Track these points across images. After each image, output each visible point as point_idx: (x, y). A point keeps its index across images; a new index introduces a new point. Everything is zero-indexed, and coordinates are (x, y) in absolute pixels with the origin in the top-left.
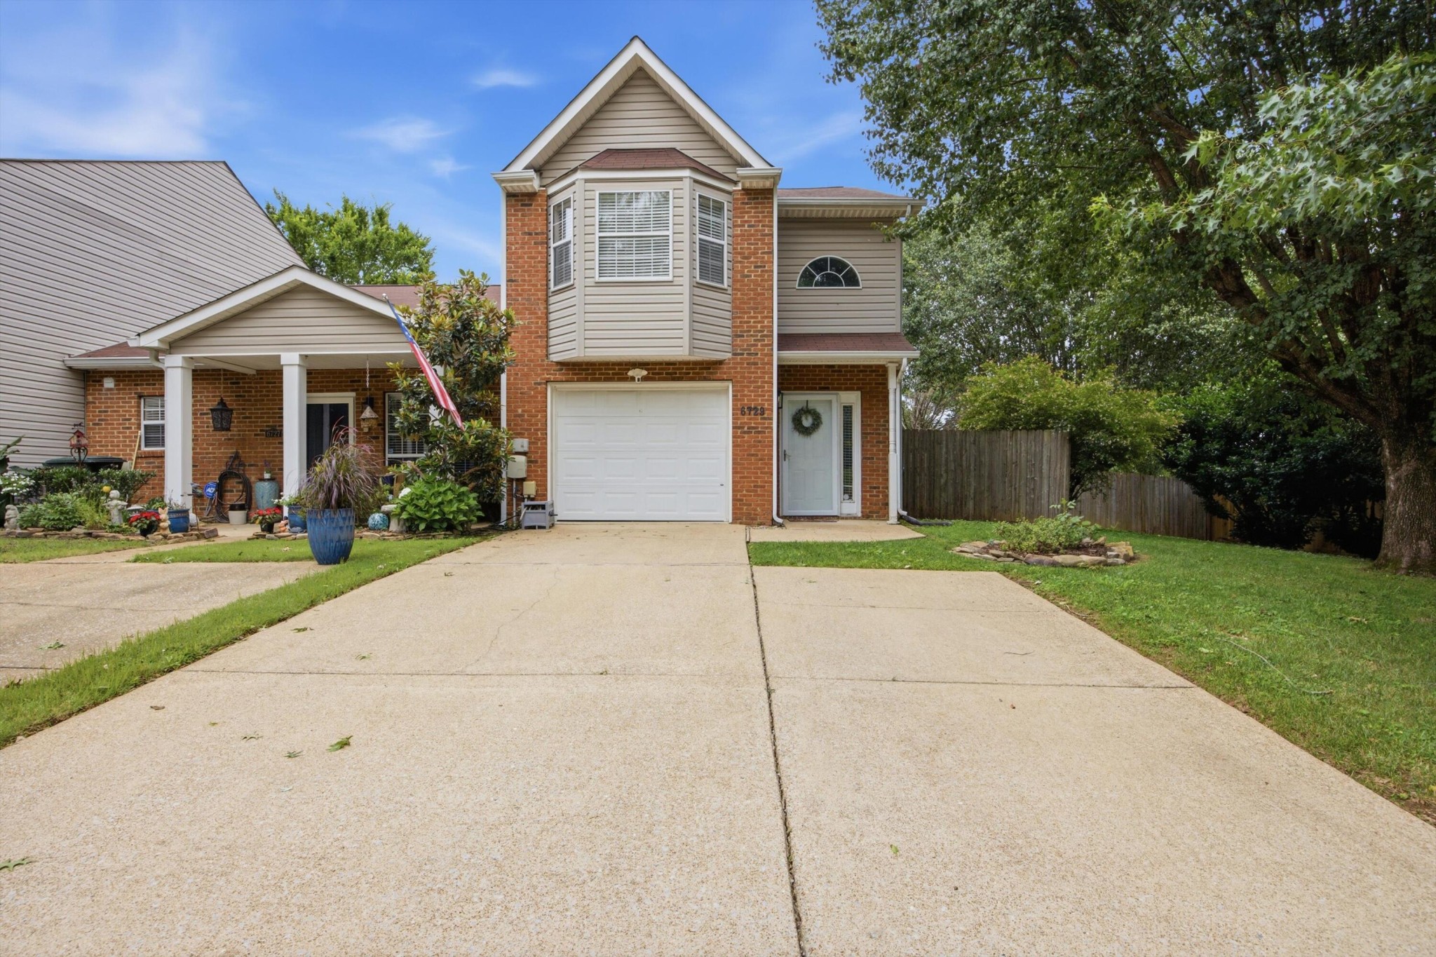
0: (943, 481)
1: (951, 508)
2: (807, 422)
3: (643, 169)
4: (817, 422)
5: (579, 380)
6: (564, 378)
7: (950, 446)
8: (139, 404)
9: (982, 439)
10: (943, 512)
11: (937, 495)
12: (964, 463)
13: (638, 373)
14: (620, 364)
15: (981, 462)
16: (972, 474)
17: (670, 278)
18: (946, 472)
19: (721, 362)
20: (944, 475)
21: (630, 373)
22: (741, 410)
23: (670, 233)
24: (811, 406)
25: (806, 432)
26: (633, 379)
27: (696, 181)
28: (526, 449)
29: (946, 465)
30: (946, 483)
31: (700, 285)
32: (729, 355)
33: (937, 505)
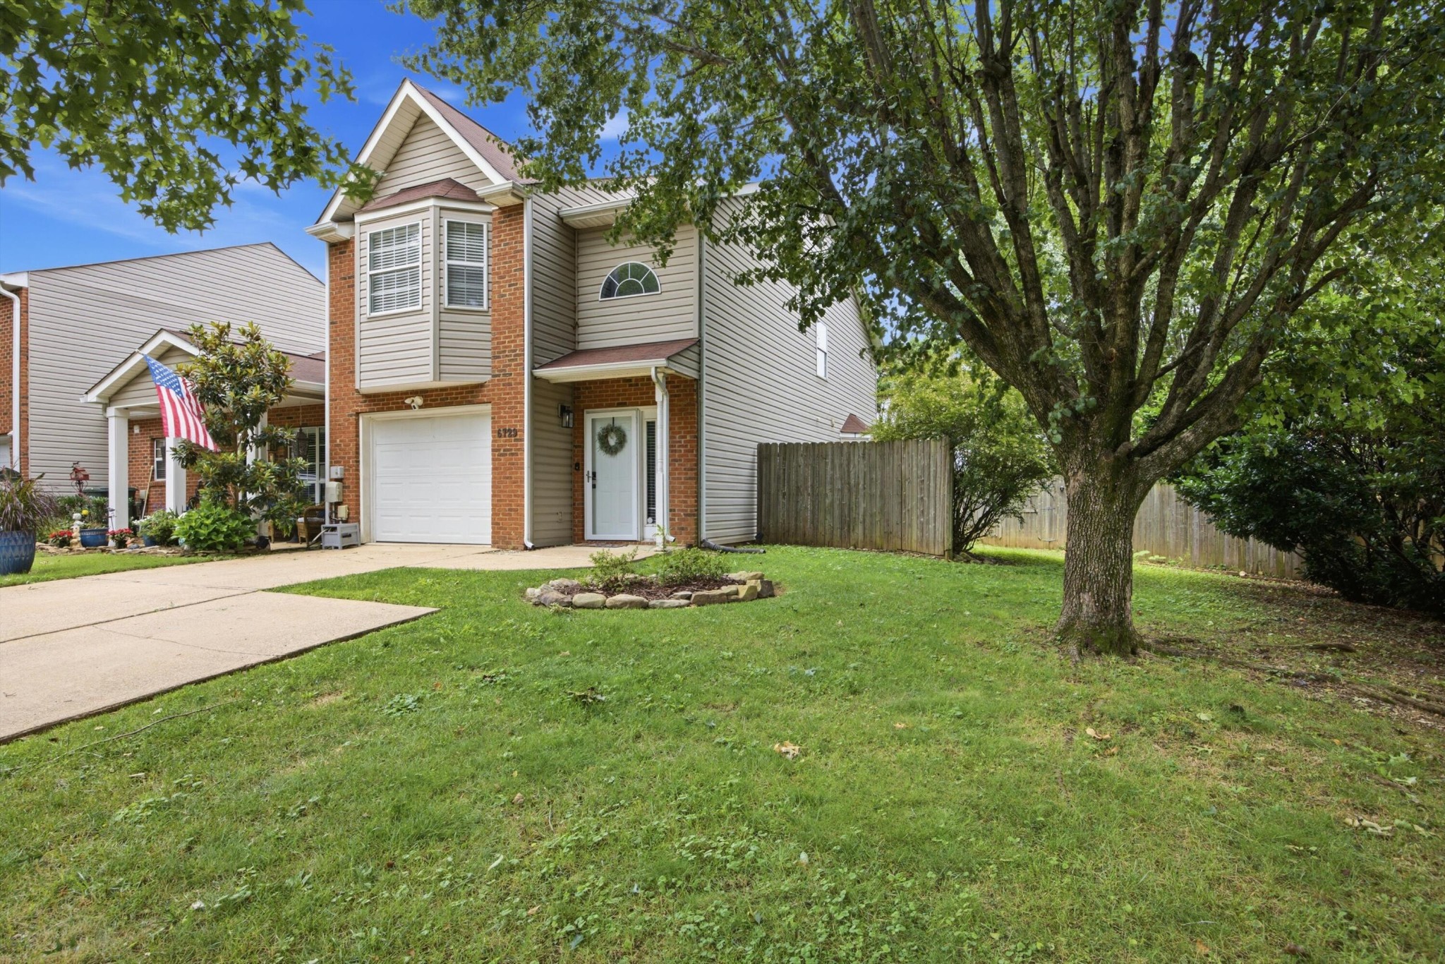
0: (828, 501)
1: (837, 533)
2: (612, 441)
3: (399, 205)
4: (622, 440)
5: (379, 410)
6: (367, 409)
7: (837, 461)
8: (152, 446)
9: (873, 453)
10: (828, 538)
11: (821, 518)
12: (852, 482)
13: (418, 400)
14: (397, 394)
15: (871, 479)
16: (861, 493)
17: (419, 307)
18: (832, 490)
19: (481, 385)
20: (829, 494)
21: (408, 401)
22: (499, 433)
23: (420, 264)
24: (617, 424)
25: (612, 451)
26: (409, 407)
27: (442, 208)
28: (339, 476)
29: (832, 483)
30: (832, 503)
31: (449, 311)
32: (489, 378)
33: (821, 529)
